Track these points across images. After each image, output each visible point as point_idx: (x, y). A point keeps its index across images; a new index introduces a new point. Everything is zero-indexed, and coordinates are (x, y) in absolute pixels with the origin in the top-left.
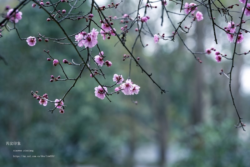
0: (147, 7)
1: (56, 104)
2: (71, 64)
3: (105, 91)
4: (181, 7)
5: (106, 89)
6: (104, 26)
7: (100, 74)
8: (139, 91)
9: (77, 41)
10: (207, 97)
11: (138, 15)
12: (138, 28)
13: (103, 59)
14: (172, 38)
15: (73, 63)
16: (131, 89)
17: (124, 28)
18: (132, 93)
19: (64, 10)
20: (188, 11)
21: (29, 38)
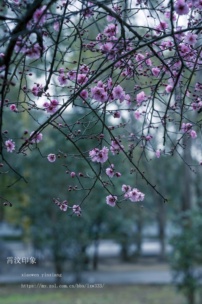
0: (150, 128)
1: (74, 210)
2: (86, 177)
3: (115, 199)
4: (179, 127)
5: (116, 198)
6: (114, 143)
7: (111, 185)
8: (144, 198)
9: (91, 157)
10: (193, 189)
11: (143, 135)
12: (143, 145)
13: (113, 171)
14: (172, 154)
15: (88, 176)
16: (137, 197)
17: (131, 146)
18: (138, 200)
19: (80, 130)
20: (185, 130)
21: (50, 155)
